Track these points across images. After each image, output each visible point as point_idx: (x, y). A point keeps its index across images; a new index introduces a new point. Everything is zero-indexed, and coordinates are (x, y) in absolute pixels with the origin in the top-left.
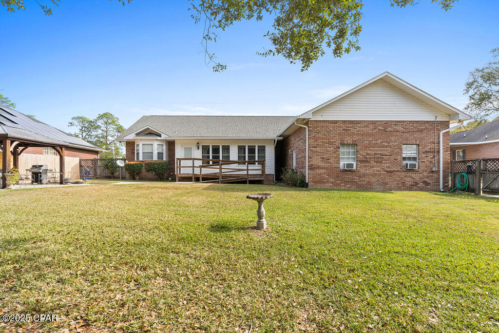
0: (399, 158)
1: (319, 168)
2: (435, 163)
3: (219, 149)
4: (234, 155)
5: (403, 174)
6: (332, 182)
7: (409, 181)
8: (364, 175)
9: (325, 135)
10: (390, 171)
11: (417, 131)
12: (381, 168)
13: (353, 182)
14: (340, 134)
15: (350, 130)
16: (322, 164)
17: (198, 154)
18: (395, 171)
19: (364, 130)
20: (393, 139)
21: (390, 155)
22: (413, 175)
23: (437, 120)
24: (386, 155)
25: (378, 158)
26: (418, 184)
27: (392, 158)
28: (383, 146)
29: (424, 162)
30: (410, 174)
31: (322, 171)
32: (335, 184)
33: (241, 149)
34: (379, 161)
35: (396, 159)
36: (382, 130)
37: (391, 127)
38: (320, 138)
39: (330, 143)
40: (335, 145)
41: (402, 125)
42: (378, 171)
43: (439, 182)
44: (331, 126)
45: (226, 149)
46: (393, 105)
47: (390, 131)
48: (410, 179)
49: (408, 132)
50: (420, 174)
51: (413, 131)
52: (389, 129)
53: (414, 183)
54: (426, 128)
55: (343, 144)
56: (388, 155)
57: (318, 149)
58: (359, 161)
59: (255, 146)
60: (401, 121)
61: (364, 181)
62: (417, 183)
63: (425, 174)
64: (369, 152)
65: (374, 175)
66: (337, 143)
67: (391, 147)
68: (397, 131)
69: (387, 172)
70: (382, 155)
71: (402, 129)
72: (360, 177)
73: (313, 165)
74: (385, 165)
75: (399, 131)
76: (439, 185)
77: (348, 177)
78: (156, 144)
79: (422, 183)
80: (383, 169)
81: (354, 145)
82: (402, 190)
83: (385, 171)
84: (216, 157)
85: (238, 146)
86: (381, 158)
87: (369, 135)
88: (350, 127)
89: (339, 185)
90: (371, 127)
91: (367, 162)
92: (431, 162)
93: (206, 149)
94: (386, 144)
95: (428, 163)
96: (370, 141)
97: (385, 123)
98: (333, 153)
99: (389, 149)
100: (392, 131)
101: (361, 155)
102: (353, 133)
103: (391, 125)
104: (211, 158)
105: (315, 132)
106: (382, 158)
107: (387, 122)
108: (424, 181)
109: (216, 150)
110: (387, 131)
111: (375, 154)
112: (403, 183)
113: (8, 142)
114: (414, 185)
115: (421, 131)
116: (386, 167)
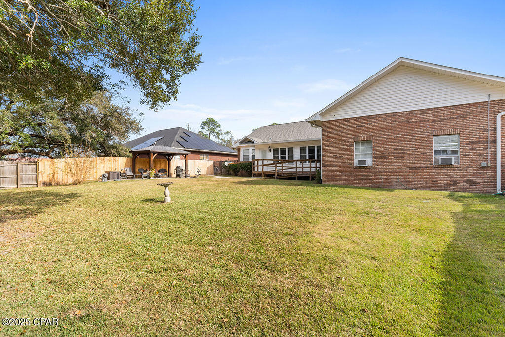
0: (428, 152)
1: (332, 165)
2: (487, 156)
3: (285, 150)
4: (297, 155)
5: (434, 171)
6: (345, 179)
7: (442, 179)
8: (381, 172)
9: (338, 133)
10: (415, 167)
11: (456, 118)
12: (403, 165)
13: (367, 179)
14: (353, 131)
15: (364, 126)
16: (334, 161)
17: (270, 156)
18: (422, 167)
19: (382, 124)
20: (419, 130)
21: (415, 150)
22: (451, 173)
23: (491, 99)
24: (409, 150)
25: (399, 153)
26: (459, 183)
27: (418, 152)
28: (406, 140)
29: (469, 155)
30: (445, 170)
31: (334, 168)
32: (348, 181)
33: (303, 149)
34: (400, 156)
35: (423, 154)
36: (404, 122)
37: (415, 117)
38: (333, 137)
39: (343, 141)
40: (348, 142)
41: (433, 112)
42: (398, 168)
43: (495, 182)
44: (344, 125)
45: (291, 150)
46: (420, 91)
47: (415, 122)
48: (446, 177)
49: (442, 121)
50: (460, 170)
51: (450, 119)
52: (414, 120)
53: (451, 181)
54: (472, 112)
55: (357, 142)
56: (413, 150)
57: (331, 148)
58: (375, 157)
59: (314, 146)
60: (432, 109)
61: (381, 179)
62: (455, 183)
63: (470, 171)
64: (387, 147)
65: (393, 172)
66: (351, 140)
67: (416, 140)
68: (425, 121)
69: (411, 168)
70: (404, 150)
71: (433, 118)
72: (376, 174)
73: (326, 162)
74: (408, 161)
75: (428, 121)
76: (495, 185)
77: (363, 173)
78: (251, 149)
79: (464, 181)
80: (406, 165)
81: (369, 141)
82: (432, 190)
83: (408, 168)
84: (283, 158)
85: (301, 147)
86: (402, 153)
87: (387, 128)
88: (364, 123)
89: (352, 182)
90: (390, 120)
91: (384, 158)
92: (480, 155)
93: (276, 151)
94: (409, 137)
95: (475, 157)
96: (388, 135)
97: (408, 114)
98: (346, 150)
99: (414, 143)
100: (417, 122)
101: (378, 151)
102: (368, 129)
103: (417, 114)
104: (279, 159)
105: (328, 132)
106: (404, 153)
107: (410, 113)
108: (467, 180)
109: (283, 151)
110: (411, 123)
111: (395, 149)
112: (433, 181)
113: (152, 154)
114: (452, 184)
115: (464, 117)
116: (410, 163)
